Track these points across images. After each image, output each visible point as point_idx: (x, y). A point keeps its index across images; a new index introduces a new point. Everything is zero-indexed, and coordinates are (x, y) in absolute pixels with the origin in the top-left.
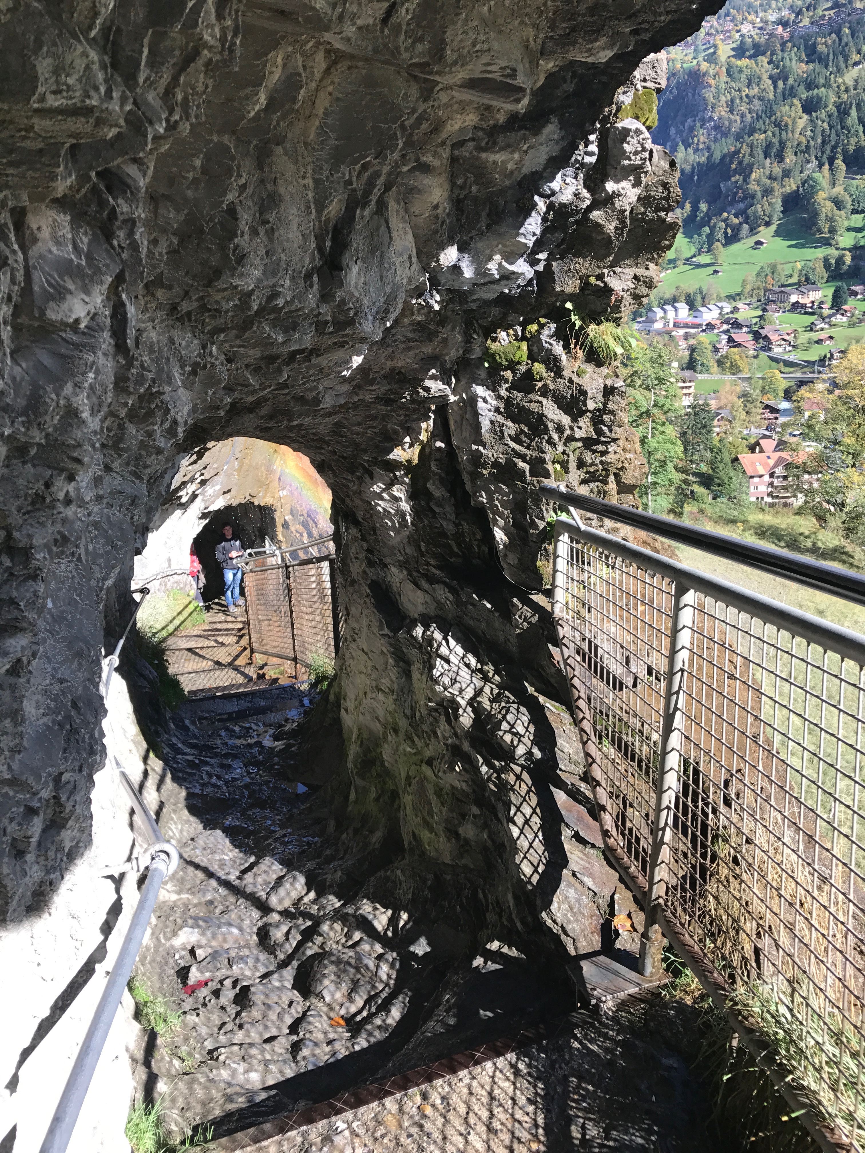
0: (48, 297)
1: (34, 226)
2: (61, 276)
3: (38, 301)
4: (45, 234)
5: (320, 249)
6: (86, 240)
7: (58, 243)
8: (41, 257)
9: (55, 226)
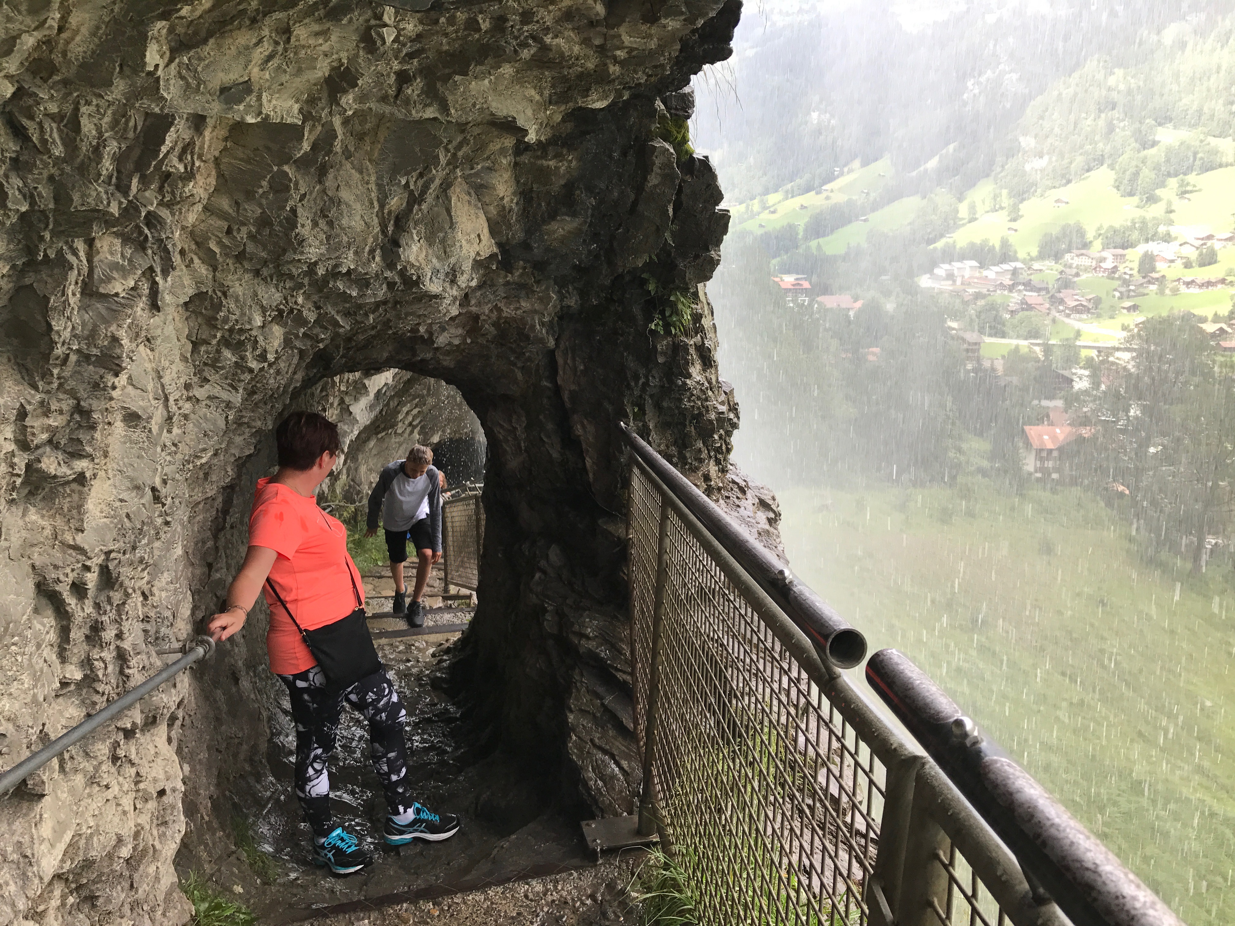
0: (102, 281)
1: (99, 245)
2: (111, 270)
3: (96, 282)
4: (106, 248)
5: (384, 231)
6: (130, 251)
7: (112, 254)
8: (101, 261)
9: (111, 245)
